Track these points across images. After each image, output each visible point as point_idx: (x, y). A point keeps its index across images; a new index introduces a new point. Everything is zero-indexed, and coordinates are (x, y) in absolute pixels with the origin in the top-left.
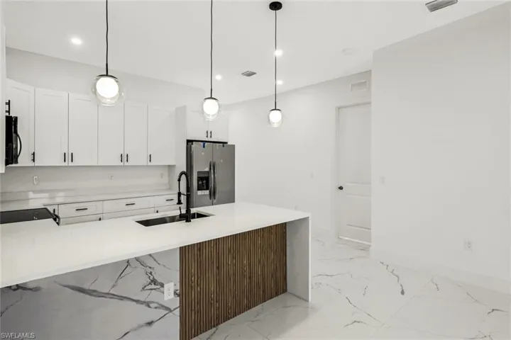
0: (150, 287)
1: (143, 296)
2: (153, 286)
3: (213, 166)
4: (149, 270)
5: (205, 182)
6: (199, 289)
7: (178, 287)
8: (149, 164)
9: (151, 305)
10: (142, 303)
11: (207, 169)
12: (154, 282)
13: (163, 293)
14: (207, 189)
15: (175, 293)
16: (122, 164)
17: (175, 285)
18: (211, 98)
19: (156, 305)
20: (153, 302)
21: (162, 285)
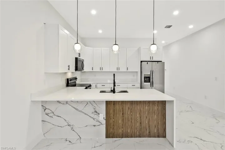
0: (94, 113)
1: (92, 115)
2: (96, 113)
3: (152, 72)
4: (94, 107)
5: (148, 79)
6: (114, 120)
7: (105, 116)
8: (127, 71)
9: (95, 120)
10: (92, 118)
11: (149, 74)
12: (96, 112)
13: (99, 117)
14: (149, 82)
15: (104, 118)
16: (117, 71)
17: (104, 115)
18: (116, 44)
19: (97, 120)
20: (96, 119)
21: (99, 114)
